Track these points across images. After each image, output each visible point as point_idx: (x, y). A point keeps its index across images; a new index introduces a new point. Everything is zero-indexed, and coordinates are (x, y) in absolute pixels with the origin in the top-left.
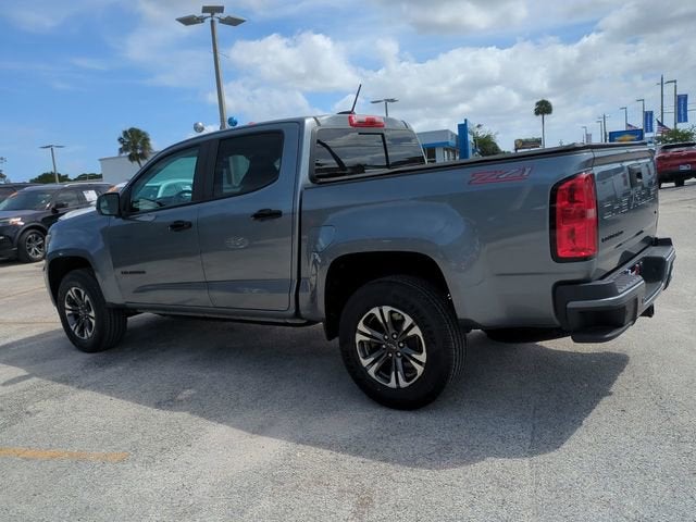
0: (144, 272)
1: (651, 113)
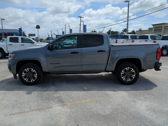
0: (60, 63)
1: (72, 30)
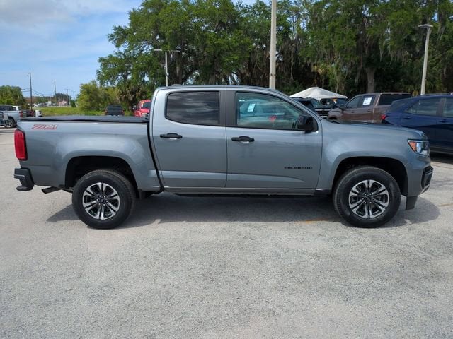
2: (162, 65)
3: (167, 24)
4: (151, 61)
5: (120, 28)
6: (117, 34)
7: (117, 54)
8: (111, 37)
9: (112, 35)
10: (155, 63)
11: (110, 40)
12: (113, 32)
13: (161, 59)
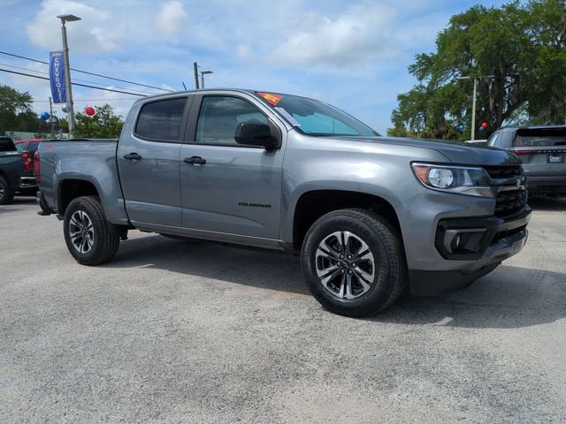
2: (469, 97)
3: (478, 42)
4: (455, 92)
5: (424, 56)
6: (420, 64)
7: (417, 88)
8: (412, 69)
9: (413, 66)
10: (460, 94)
11: (410, 72)
12: (415, 62)
13: (469, 90)
